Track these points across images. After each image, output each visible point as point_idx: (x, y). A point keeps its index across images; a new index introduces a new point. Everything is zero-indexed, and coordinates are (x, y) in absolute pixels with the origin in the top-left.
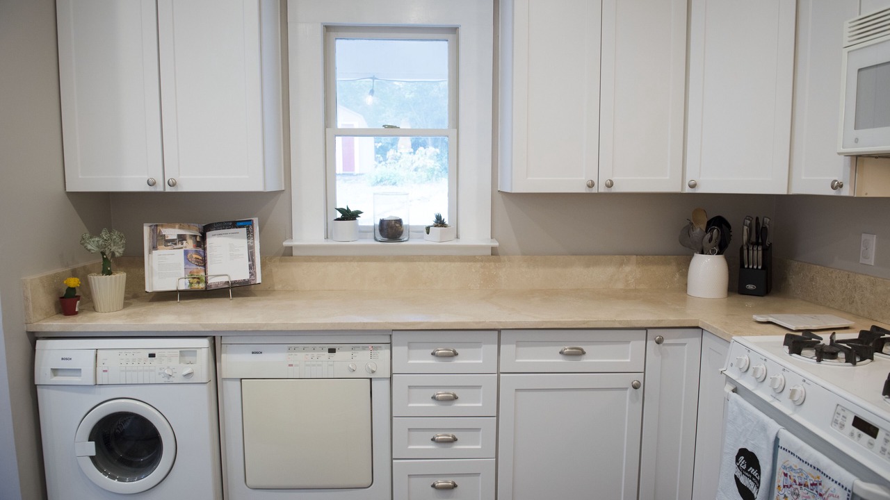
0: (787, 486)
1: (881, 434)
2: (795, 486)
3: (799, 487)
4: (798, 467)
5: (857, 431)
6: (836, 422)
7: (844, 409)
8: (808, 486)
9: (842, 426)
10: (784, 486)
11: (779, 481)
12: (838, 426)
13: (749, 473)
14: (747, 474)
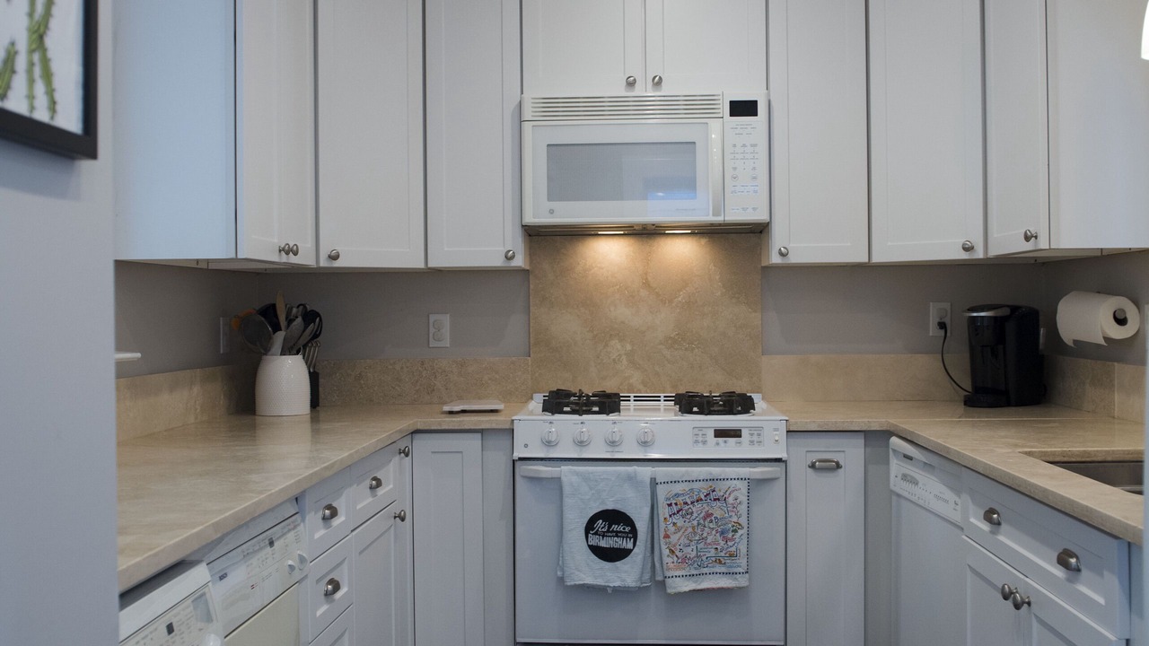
0: (674, 514)
1: (745, 433)
2: (687, 507)
3: (691, 506)
4: (687, 489)
5: (721, 440)
6: (696, 442)
7: (701, 429)
8: (701, 500)
9: (704, 442)
10: (670, 516)
11: (664, 514)
12: (700, 445)
13: (613, 531)
14: (609, 534)
